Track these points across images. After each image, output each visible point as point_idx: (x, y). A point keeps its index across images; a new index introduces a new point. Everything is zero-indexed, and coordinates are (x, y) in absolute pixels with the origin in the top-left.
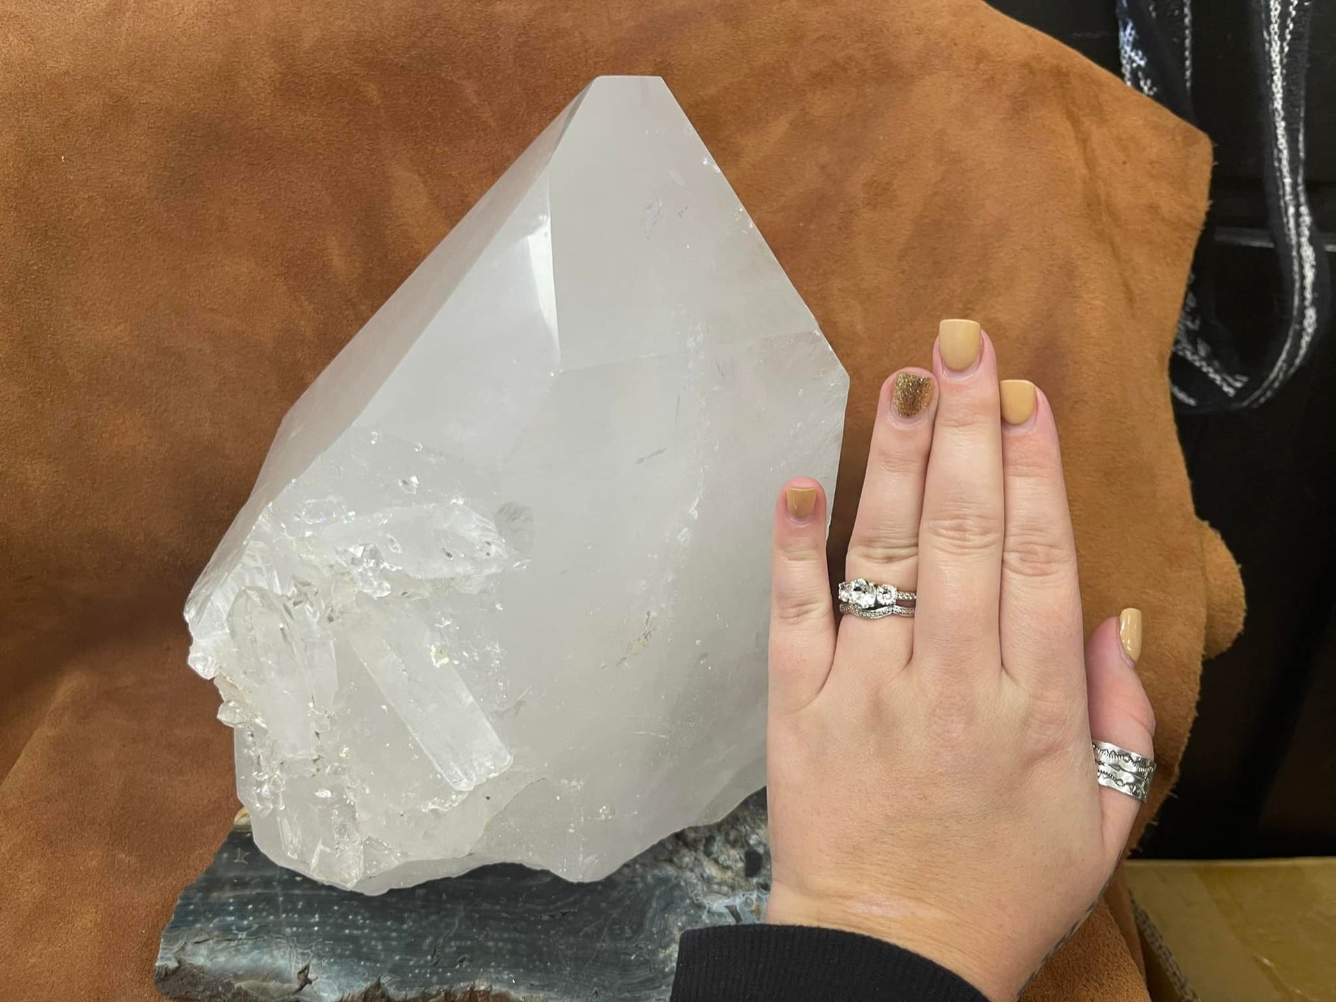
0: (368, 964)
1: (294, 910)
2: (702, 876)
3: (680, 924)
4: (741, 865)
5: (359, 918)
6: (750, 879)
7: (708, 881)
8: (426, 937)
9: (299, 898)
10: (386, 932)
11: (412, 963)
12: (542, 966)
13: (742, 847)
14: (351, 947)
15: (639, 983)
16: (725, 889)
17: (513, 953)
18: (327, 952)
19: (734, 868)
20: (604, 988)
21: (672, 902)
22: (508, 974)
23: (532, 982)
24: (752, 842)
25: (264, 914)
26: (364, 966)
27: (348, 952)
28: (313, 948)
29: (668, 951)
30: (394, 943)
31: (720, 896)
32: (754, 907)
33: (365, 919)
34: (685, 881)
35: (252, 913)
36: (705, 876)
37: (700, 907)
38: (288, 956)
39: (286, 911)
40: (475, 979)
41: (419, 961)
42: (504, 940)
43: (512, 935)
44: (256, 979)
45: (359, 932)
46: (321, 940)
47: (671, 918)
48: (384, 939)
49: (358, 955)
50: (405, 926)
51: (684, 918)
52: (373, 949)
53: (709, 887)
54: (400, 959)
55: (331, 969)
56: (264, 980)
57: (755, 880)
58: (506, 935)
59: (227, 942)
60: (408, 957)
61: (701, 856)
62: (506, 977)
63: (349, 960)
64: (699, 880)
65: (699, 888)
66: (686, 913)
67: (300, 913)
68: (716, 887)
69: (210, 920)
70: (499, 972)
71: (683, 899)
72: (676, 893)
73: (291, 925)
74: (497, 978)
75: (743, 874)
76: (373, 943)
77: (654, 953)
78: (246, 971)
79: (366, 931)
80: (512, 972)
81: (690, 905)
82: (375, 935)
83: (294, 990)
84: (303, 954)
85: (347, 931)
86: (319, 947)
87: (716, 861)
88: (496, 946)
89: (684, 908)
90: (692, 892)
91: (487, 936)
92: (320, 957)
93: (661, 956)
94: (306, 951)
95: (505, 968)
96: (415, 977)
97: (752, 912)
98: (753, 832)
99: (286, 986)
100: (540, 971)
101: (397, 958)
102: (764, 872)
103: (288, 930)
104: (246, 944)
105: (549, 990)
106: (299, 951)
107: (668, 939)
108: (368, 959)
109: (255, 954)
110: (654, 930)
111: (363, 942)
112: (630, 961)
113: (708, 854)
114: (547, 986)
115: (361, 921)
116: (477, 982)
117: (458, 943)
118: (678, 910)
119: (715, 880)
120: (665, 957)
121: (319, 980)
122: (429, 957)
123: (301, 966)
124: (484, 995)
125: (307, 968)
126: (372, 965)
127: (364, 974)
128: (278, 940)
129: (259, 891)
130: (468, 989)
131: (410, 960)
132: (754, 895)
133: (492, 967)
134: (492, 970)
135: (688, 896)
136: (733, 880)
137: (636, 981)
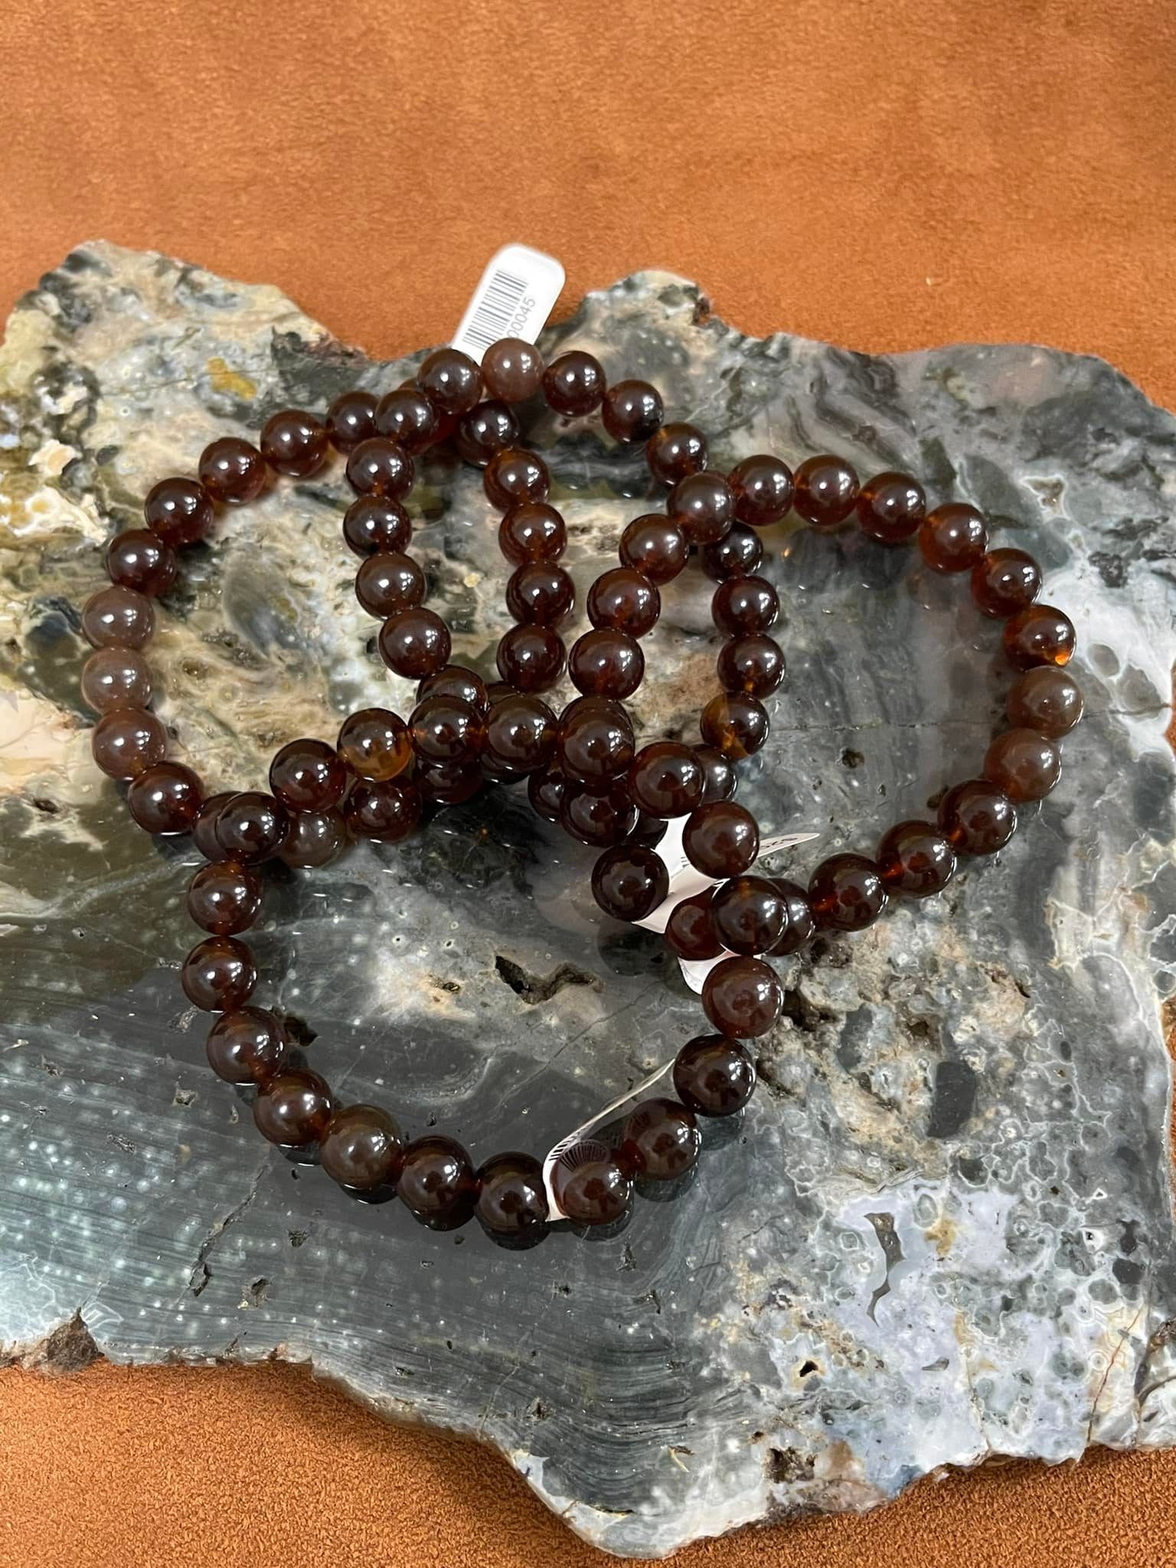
0: (58, 1272)
2: (825, 1125)
3: (752, 1252)
4: (923, 1100)
5: (50, 1149)
6: (938, 1141)
7: (836, 1136)
8: (184, 1219)
10: (103, 1194)
11: (149, 1281)
13: (934, 1046)
14: (28, 1222)
15: (634, 1398)
16: (875, 1164)
17: (366, 1282)
19: (905, 1107)
21: (745, 1190)
22: (350, 1338)
24: (959, 1037)
26: (50, 1275)
27: (20, 1237)
29: (714, 1323)
30: (117, 1225)
31: (859, 1183)
32: (934, 1227)
33: (61, 1154)
34: (782, 1132)
36: (833, 1123)
37: (806, 1208)
40: (281, 1337)
41: (163, 1278)
42: (351, 1250)
43: (369, 1238)
45: (48, 1187)
47: (735, 1230)
48: (98, 1212)
49: (39, 1246)
50: (143, 1184)
51: (765, 1235)
52: (71, 1234)
53: (836, 1157)
54: (126, 1269)
57: (951, 1148)
58: (355, 1236)
60: (144, 1265)
61: (830, 1064)
62: (345, 1345)
63: (21, 1256)
64: (815, 1134)
65: (813, 1155)
66: (771, 1224)
68: (854, 1156)
70: (331, 1330)
71: (769, 1183)
72: (756, 1164)
74: (326, 1345)
75: (921, 1125)
76: (74, 1219)
77: (680, 1321)
79: (63, 1186)
80: (359, 1334)
81: (783, 1202)
82: (79, 1198)
85: (23, 1182)
87: (865, 1083)
88: (332, 1261)
89: (769, 1208)
90: (795, 1164)
93: (697, 1333)
95: (346, 1321)
96: (153, 1318)
97: (931, 1237)
98: (967, 1010)
101: (120, 1263)
102: (976, 1125)
105: (433, 1391)
107: (720, 1290)
108: (59, 1260)
110: (691, 1261)
111: (53, 1213)
112: (623, 1337)
113: (848, 1059)
114: (431, 1377)
115: (54, 1160)
116: (286, 1340)
117: (251, 1243)
118: (755, 1212)
119: (856, 1139)
120: (706, 1337)
122: (187, 1273)
126: (67, 1274)
127: (48, 1298)
131: (147, 1273)
132: (943, 1190)
133: (316, 1315)
134: (316, 1322)
135: (783, 1174)
136: (898, 1140)
137: (630, 1393)
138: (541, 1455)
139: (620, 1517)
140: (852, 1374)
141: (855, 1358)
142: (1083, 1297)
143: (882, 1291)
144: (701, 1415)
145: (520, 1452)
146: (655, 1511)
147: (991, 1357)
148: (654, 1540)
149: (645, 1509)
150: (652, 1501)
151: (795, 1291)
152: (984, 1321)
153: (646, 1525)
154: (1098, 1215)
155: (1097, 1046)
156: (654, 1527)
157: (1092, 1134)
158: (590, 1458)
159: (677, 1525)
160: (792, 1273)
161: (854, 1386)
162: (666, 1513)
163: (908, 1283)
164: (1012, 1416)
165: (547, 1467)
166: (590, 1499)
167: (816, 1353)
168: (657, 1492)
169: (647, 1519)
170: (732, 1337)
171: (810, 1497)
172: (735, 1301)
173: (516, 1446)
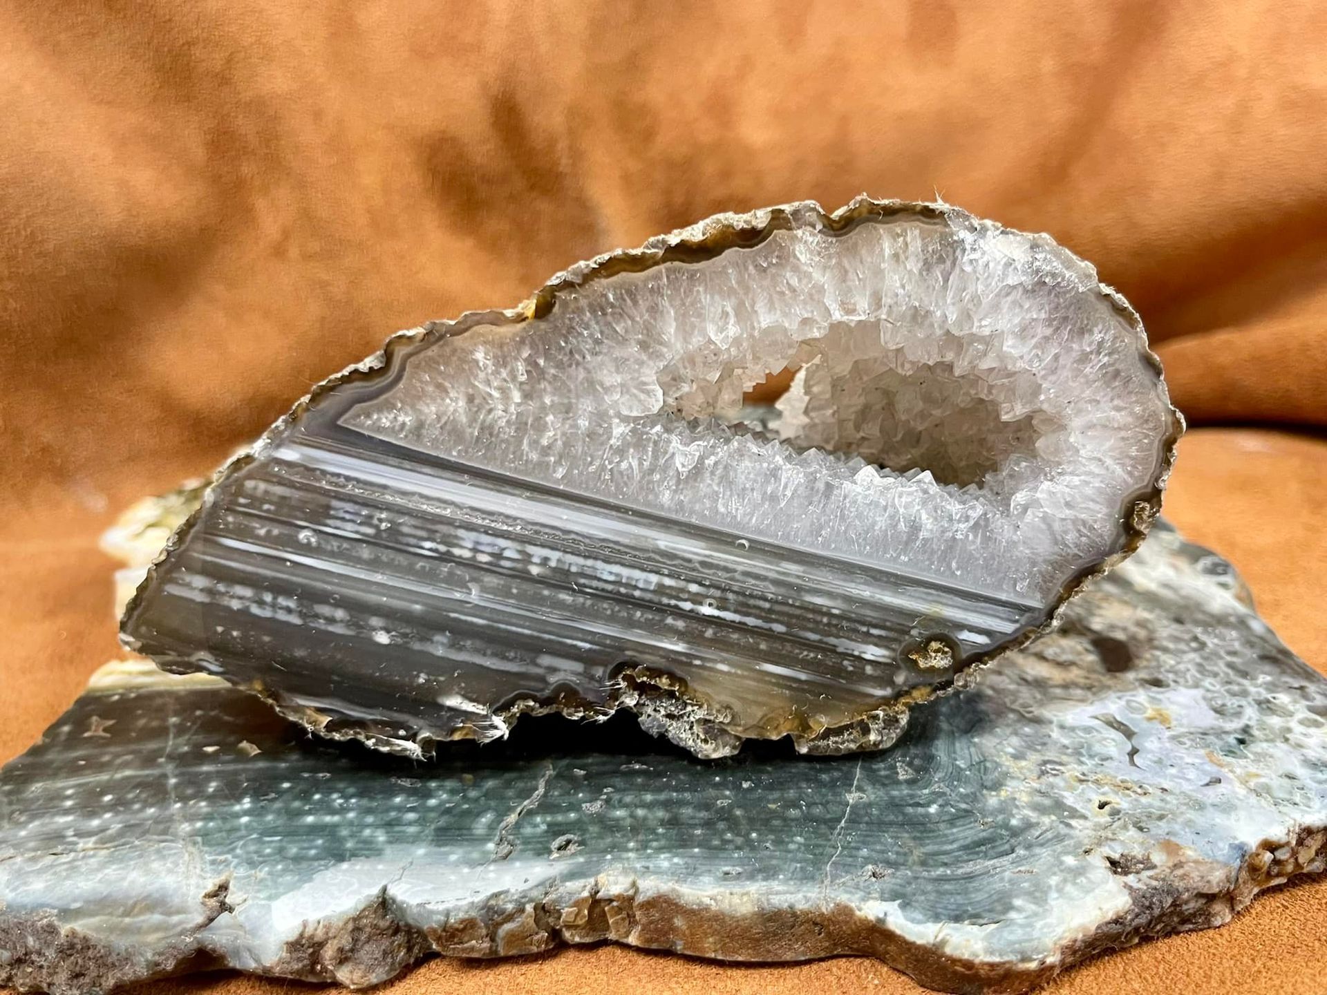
1: (200, 795)
2: (1024, 680)
3: (1010, 750)
4: (1091, 658)
5: (335, 796)
6: (1119, 675)
7: (1039, 684)
8: (478, 815)
9: (209, 777)
10: (393, 814)
12: (739, 840)
13: (1082, 635)
14: (320, 842)
16: (1077, 692)
17: (671, 823)
18: (269, 855)
19: (1079, 663)
20: (889, 864)
21: (981, 720)
22: (670, 859)
23: (726, 869)
24: (1096, 627)
25: (137, 806)
26: (350, 870)
27: (313, 852)
28: (238, 851)
29: (1003, 793)
30: (412, 829)
31: (1071, 703)
32: (1150, 714)
33: (346, 797)
34: (993, 688)
35: (111, 807)
36: (1029, 678)
37: (1038, 721)
38: (182, 869)
39: (184, 799)
40: (598, 873)
42: (649, 806)
43: (663, 797)
44: (111, 914)
45: (336, 818)
46: (254, 836)
47: (987, 741)
48: (391, 824)
49: (334, 854)
50: (432, 802)
51: (1015, 740)
52: (366, 842)
53: (1044, 693)
54: (428, 854)
55: (275, 882)
56: (127, 914)
57: (1130, 676)
58: (649, 797)
59: (53, 857)
62: (666, 864)
63: (316, 863)
64: (1019, 684)
65: (1025, 695)
66: (1015, 733)
67: (211, 798)
68: (1057, 691)
69: (23, 825)
70: (649, 858)
71: (1000, 714)
72: (983, 707)
73: (191, 818)
74: (647, 867)
75: (1099, 669)
76: (367, 832)
77: (973, 798)
78: (87, 902)
79: (351, 815)
80: (677, 855)
82: (370, 819)
83: (190, 925)
84: (213, 862)
85: (310, 819)
86: (252, 848)
88: (632, 816)
90: (1014, 701)
91: (607, 801)
92: (252, 864)
93: (993, 802)
94: (222, 858)
95: (660, 850)
97: (1151, 719)
98: (1093, 615)
99: (175, 919)
100: (738, 848)
101: (421, 852)
102: (1141, 663)
103: (186, 827)
104: (93, 856)
105: (765, 879)
106: (208, 858)
107: (996, 774)
108: (356, 859)
109: (111, 871)
110: (961, 764)
111: (344, 833)
112: (927, 815)
114: (760, 871)
115: (340, 801)
116: (602, 878)
117: (549, 819)
118: (998, 730)
119: (1053, 682)
120: (1002, 802)
121: (250, 902)
122: (491, 845)
123: (210, 886)
124: (619, 910)
125: (223, 888)
126: (367, 868)
127: (348, 884)
128: (163, 845)
129: (128, 773)
130: (586, 894)
132: (1142, 696)
133: (631, 850)
134: (631, 855)
135: (1007, 708)
136: (1087, 678)
137: (955, 846)
138: (894, 900)
139: (993, 926)
140: (1144, 800)
141: (1139, 791)
142: (1298, 729)
143: (1134, 752)
144: (1029, 847)
145: (871, 903)
146: (1024, 915)
147: (1253, 769)
148: (1036, 934)
149: (1013, 915)
150: (1019, 910)
151: (1061, 764)
152: (1230, 752)
153: (1022, 926)
154: (1272, 687)
155: (1200, 616)
156: (1031, 925)
157: (1233, 653)
158: (940, 893)
159: (1051, 920)
160: (1051, 755)
161: (1151, 806)
162: (1036, 914)
163: (1151, 745)
164: (1297, 799)
165: (903, 907)
166: (957, 919)
167: (1104, 794)
168: (1018, 902)
169: (1019, 921)
170: (1024, 799)
171: (1164, 880)
172: (1013, 778)
173: (864, 899)
